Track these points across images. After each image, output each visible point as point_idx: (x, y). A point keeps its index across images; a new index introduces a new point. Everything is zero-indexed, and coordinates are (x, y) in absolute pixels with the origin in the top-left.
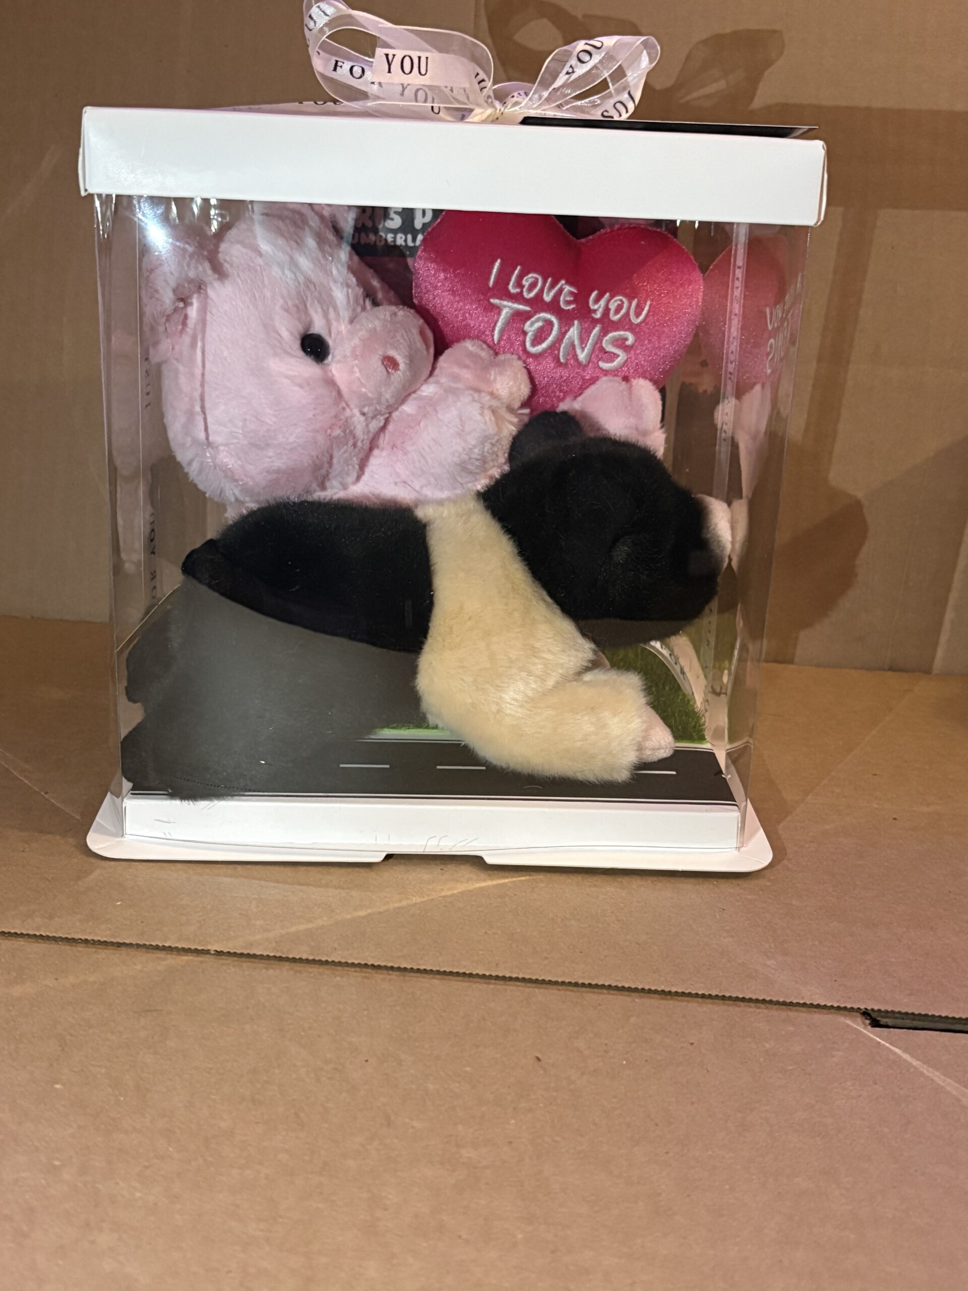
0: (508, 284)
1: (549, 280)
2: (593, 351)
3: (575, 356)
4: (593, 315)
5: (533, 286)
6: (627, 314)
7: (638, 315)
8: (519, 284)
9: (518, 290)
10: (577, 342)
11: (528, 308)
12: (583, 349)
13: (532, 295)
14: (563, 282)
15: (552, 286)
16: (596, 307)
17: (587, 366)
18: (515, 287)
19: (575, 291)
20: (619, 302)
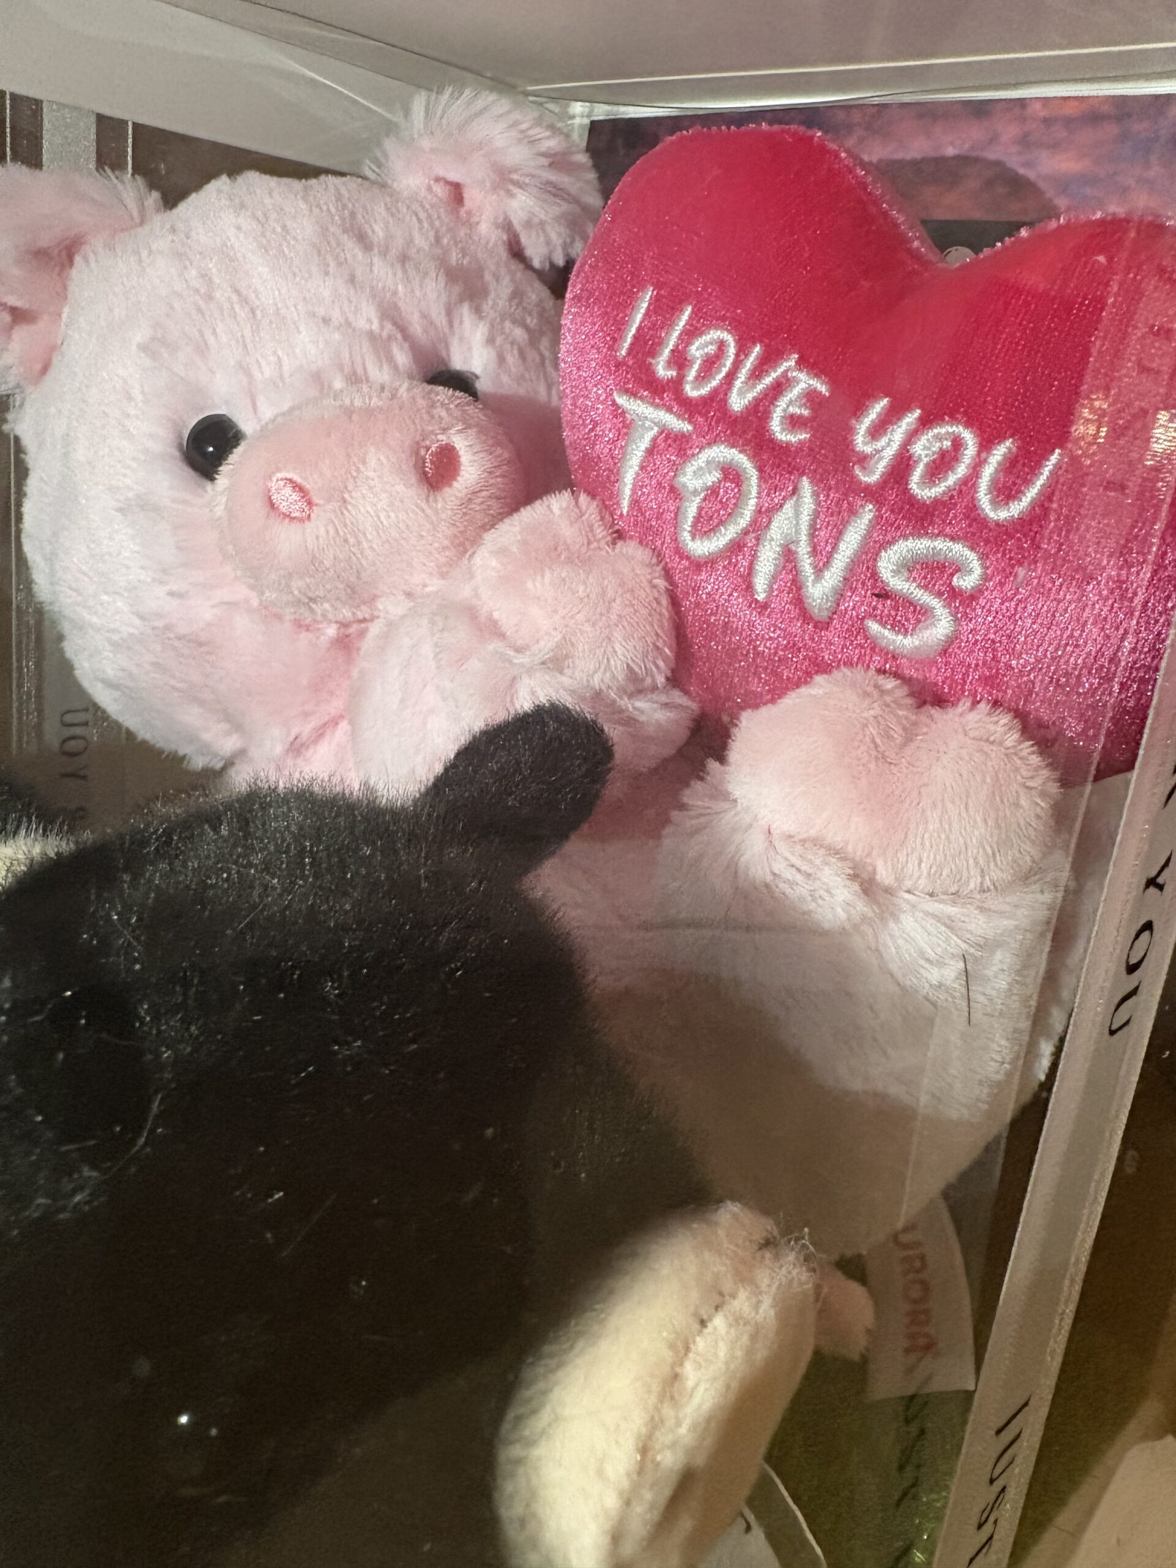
0: (653, 353)
1: (757, 349)
2: (848, 581)
3: (796, 586)
4: (858, 471)
5: (710, 364)
6: (969, 483)
7: (1005, 492)
8: (680, 360)
9: (672, 373)
10: (803, 549)
11: (686, 427)
12: (819, 571)
13: (705, 391)
14: (789, 363)
15: (757, 373)
16: (868, 449)
17: (825, 625)
18: (669, 364)
19: (823, 388)
20: (947, 444)
